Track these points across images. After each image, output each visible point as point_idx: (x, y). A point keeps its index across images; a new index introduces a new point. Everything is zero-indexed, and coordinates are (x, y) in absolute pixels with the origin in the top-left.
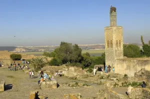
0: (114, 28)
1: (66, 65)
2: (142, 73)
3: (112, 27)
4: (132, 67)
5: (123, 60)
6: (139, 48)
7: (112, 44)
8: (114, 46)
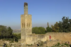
0: (26, 15)
1: (3, 40)
2: (39, 43)
3: (25, 15)
4: (35, 39)
5: (31, 35)
6: (45, 29)
7: (25, 25)
8: (26, 26)
